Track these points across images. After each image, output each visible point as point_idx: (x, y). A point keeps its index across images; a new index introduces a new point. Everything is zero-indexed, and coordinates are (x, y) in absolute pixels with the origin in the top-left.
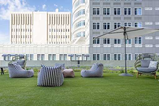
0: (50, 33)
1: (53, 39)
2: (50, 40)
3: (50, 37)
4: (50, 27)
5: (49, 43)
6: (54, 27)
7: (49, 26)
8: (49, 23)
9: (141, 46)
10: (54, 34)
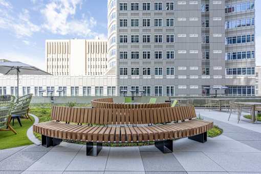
0: (89, 63)
1: (92, 69)
2: (89, 70)
3: (88, 67)
4: (89, 56)
5: (87, 73)
6: (93, 56)
7: (87, 55)
8: (87, 52)
9: (173, 77)
10: (93, 63)
